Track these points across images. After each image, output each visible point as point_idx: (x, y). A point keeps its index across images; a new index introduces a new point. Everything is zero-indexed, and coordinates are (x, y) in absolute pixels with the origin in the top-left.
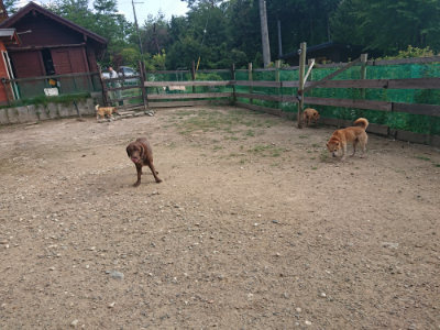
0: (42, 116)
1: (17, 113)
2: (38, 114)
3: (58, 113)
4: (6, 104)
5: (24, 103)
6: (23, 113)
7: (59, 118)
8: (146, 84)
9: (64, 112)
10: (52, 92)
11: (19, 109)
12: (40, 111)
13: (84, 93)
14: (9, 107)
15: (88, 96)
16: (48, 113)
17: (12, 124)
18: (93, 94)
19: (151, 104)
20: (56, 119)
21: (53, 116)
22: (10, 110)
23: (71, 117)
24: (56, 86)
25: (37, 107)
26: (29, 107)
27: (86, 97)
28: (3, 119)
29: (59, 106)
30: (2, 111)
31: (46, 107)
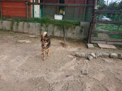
1: (29, 27)
3: (53, 33)
4: (25, 19)
6: (32, 27)
9: (57, 33)
10: (58, 18)
11: (31, 24)
12: (43, 28)
13: (75, 21)
14: (26, 21)
15: (79, 24)
17: (24, 33)
18: (82, 23)
22: (26, 23)
25: (42, 25)
26: (37, 24)
27: (77, 25)
28: (20, 29)
29: (56, 28)
30: (21, 23)
31: (47, 26)
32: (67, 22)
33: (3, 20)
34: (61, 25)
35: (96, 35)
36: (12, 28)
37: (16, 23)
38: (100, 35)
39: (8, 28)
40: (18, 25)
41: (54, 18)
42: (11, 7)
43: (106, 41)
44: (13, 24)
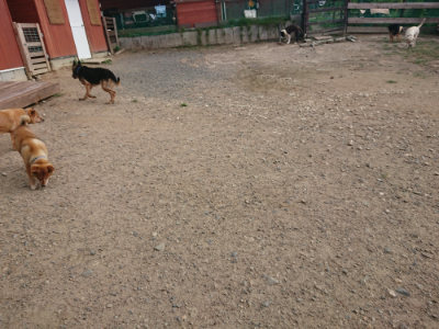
0: (245, 39)
1: (224, 34)
2: (241, 36)
3: (258, 36)
4: (215, 24)
5: (231, 24)
6: (229, 35)
7: (259, 41)
8: (351, 5)
9: (264, 36)
11: (226, 30)
12: (244, 33)
13: (284, 15)
14: (218, 27)
15: (289, 19)
16: (250, 36)
18: (293, 17)
19: (350, 29)
20: (256, 42)
21: (254, 38)
22: (218, 31)
23: (269, 41)
24: (255, 7)
25: (241, 29)
26: (235, 28)
27: (286, 20)
28: (212, 40)
29: (261, 29)
30: (212, 32)
31: (249, 29)
32: (277, 19)
33: (183, 31)
34: (266, 25)
35: (310, 29)
36: (199, 41)
37: (204, 32)
38: (314, 28)
39: (194, 42)
40: (207, 35)
41: (243, 15)
42: (192, 9)
43: (322, 33)
44: (199, 34)
